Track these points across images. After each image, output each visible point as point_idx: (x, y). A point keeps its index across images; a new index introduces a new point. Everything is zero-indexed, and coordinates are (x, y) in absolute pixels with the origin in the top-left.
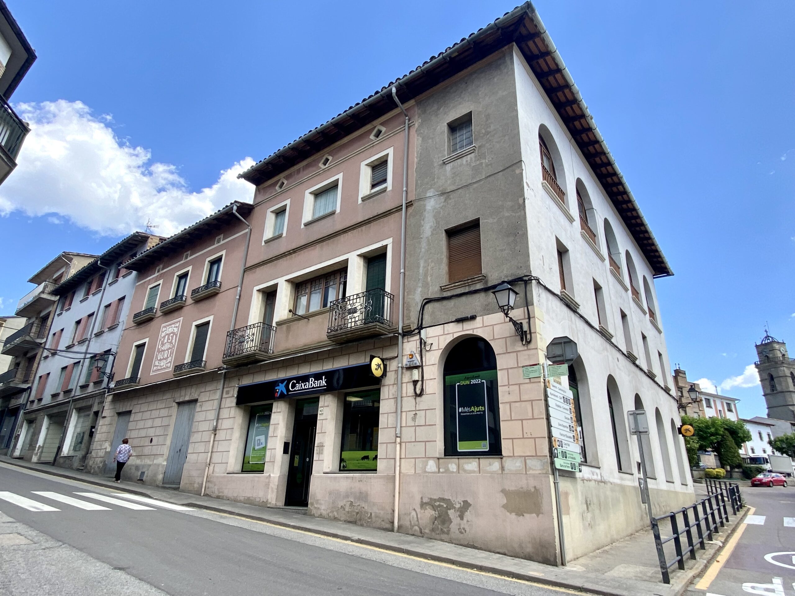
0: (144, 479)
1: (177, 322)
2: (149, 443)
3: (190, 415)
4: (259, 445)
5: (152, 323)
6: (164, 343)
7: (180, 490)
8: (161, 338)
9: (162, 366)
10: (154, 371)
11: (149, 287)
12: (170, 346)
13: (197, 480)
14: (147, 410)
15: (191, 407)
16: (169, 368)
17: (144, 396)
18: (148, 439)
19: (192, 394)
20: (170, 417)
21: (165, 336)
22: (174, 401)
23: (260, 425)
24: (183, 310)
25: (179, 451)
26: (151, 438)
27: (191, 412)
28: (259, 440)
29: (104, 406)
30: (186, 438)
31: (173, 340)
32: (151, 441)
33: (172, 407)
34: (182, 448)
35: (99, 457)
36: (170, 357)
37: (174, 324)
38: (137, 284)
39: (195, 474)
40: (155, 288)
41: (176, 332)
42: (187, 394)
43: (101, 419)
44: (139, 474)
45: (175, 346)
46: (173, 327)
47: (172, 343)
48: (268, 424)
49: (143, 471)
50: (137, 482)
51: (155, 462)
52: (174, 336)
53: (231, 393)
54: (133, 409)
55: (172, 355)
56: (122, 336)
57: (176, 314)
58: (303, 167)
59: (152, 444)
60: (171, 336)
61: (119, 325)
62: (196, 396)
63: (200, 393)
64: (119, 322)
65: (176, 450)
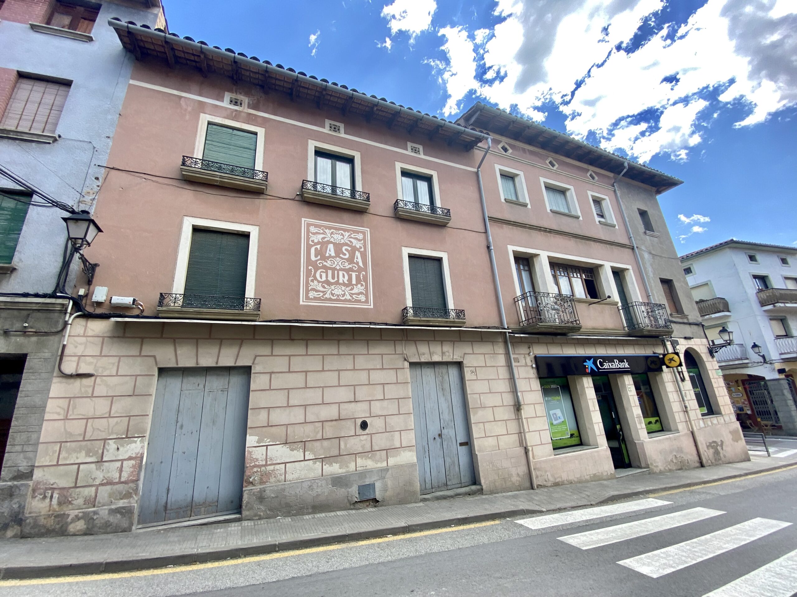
0: (378, 495)
1: (355, 232)
2: (359, 431)
3: (442, 383)
4: (556, 419)
5: (259, 202)
6: (327, 255)
7: (484, 493)
8: (311, 243)
9: (338, 296)
10: (312, 299)
11: (205, 118)
12: (351, 266)
13: (514, 471)
14: (323, 370)
15: (440, 371)
16: (363, 302)
17: (295, 341)
18: (350, 424)
19: (447, 354)
20: (406, 384)
21: (324, 244)
22: (405, 360)
23: (549, 398)
24: (366, 218)
25: (437, 438)
26: (361, 420)
27: (442, 379)
28: (555, 414)
29: (64, 346)
30: (446, 416)
31: (357, 258)
32: (364, 425)
33: (404, 368)
34: (445, 432)
35: (102, 484)
36: (359, 286)
37: (345, 230)
38: (132, 82)
39: (506, 464)
40: (231, 131)
41: (361, 248)
42: (434, 353)
43: (55, 380)
44: (354, 491)
45: (365, 269)
46: (347, 236)
47: (354, 263)
48: (559, 398)
49: (364, 484)
50: (352, 507)
51: (392, 461)
52: (357, 252)
53: (522, 362)
54: (253, 363)
55: (364, 283)
56: (100, 179)
57: (346, 216)
58: (528, 150)
59: (367, 431)
60: (346, 250)
61: (60, 141)
62: (457, 358)
63: (465, 354)
64: (60, 136)
65: (431, 436)
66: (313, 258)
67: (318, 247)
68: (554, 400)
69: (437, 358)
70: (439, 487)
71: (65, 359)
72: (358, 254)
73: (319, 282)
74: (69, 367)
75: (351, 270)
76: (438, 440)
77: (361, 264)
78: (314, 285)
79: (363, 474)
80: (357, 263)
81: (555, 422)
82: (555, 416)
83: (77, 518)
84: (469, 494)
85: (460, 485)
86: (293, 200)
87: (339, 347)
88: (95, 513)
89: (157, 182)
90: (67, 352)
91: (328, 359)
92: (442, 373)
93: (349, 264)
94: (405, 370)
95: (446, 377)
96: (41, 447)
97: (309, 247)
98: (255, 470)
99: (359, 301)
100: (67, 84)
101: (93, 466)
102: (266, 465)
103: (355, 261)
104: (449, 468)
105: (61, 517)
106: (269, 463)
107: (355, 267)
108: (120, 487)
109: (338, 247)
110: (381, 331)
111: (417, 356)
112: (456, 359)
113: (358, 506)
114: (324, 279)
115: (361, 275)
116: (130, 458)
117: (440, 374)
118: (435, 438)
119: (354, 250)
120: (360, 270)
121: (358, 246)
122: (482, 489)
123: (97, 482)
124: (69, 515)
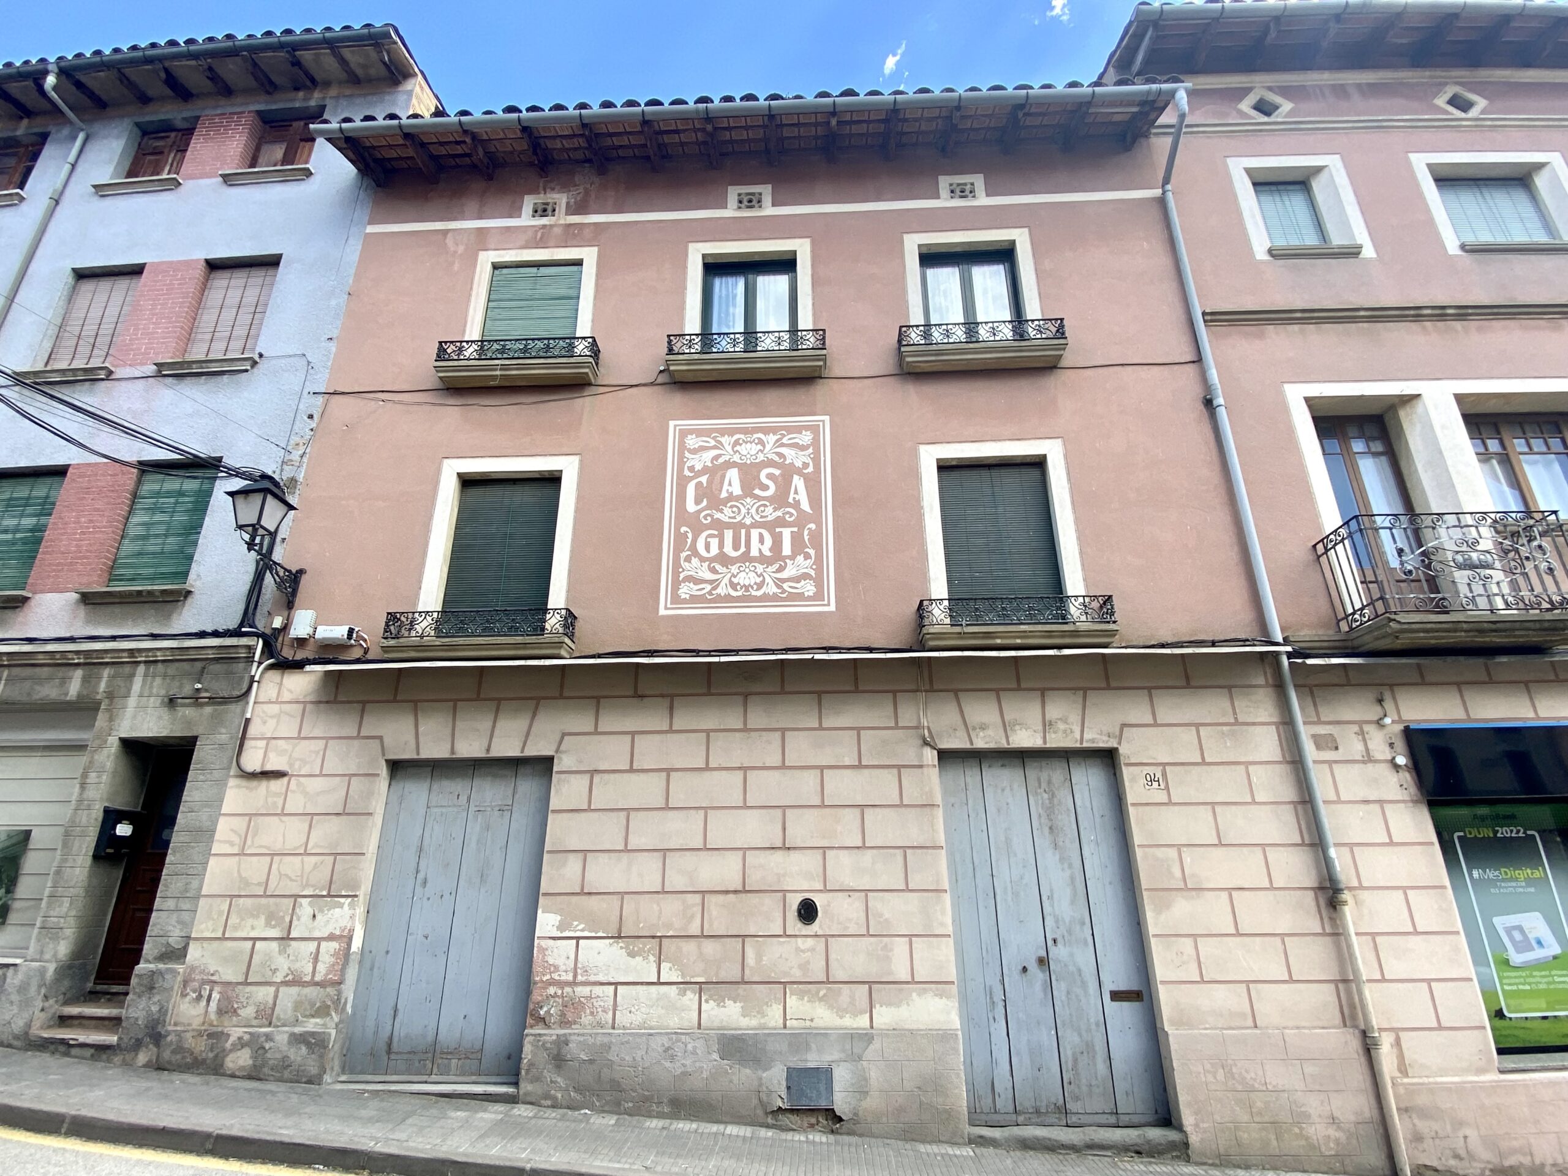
0: (841, 1103)
1: (791, 430)
2: (795, 925)
3: (1050, 811)
4: (1524, 946)
5: (584, 404)
6: (724, 495)
7: (1194, 1157)
8: (687, 473)
9: (747, 588)
10: (685, 601)
11: (487, 258)
12: (779, 513)
13: (1314, 1105)
14: (707, 768)
15: (1044, 776)
16: (809, 598)
17: (646, 700)
18: (770, 903)
19: (1061, 726)
20: (927, 810)
21: (717, 471)
22: (926, 743)
23: (1491, 874)
24: (821, 390)
25: (1033, 967)
26: (799, 898)
27: (1051, 799)
28: (1520, 928)
29: (248, 721)
30: (1064, 907)
31: (796, 492)
32: (808, 912)
33: (921, 766)
34: (1058, 953)
35: (285, 983)
36: (800, 558)
37: (767, 431)
38: (370, 229)
39: (1279, 1076)
40: (534, 270)
41: (806, 465)
42: (1015, 723)
43: (232, 782)
44: (775, 1078)
45: (817, 517)
46: (772, 443)
47: (790, 505)
48: (1537, 874)
49: (801, 1065)
50: (770, 1120)
51: (884, 1016)
52: (796, 478)
53: (1353, 747)
54: (557, 751)
55: (812, 552)
56: (315, 416)
57: (771, 396)
58: (1359, 86)
59: (815, 927)
60: (770, 476)
61: (263, 365)
62: (1096, 737)
63: (1124, 726)
64: (261, 355)
65: (1012, 959)
66: (691, 507)
67: (704, 479)
68: (1517, 880)
69: (1026, 738)
70: (1037, 1112)
71: (248, 744)
72: (798, 482)
73: (703, 560)
74: (252, 760)
75: (781, 522)
76: (1037, 975)
77: (805, 506)
78: (694, 568)
79: (800, 1040)
80: (797, 504)
81: (1516, 958)
82: (1517, 936)
83: (241, 1044)
84: (1138, 1153)
85: (1112, 1120)
86: (652, 384)
87: (745, 711)
88: (268, 1037)
89: (400, 403)
90: (252, 731)
91: (719, 742)
92: (1049, 782)
93: (775, 510)
94: (925, 770)
95: (1064, 795)
96: (202, 902)
97: (682, 484)
98: (552, 990)
99: (800, 597)
100: (272, 262)
101: (274, 945)
102: (574, 983)
103: (791, 500)
104: (1075, 1061)
105: (216, 1036)
106: (580, 978)
107: (791, 515)
108: (311, 992)
109: (750, 474)
110: (856, 668)
111: (962, 733)
112: (1093, 741)
113: (786, 1120)
114: (714, 550)
115: (806, 532)
116: (331, 938)
117: (1044, 785)
118: (1025, 969)
119: (789, 471)
120: (802, 520)
121: (798, 464)
122: (1186, 1145)
123: (278, 979)
124: (228, 1035)
